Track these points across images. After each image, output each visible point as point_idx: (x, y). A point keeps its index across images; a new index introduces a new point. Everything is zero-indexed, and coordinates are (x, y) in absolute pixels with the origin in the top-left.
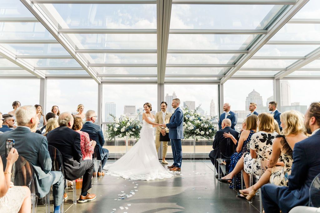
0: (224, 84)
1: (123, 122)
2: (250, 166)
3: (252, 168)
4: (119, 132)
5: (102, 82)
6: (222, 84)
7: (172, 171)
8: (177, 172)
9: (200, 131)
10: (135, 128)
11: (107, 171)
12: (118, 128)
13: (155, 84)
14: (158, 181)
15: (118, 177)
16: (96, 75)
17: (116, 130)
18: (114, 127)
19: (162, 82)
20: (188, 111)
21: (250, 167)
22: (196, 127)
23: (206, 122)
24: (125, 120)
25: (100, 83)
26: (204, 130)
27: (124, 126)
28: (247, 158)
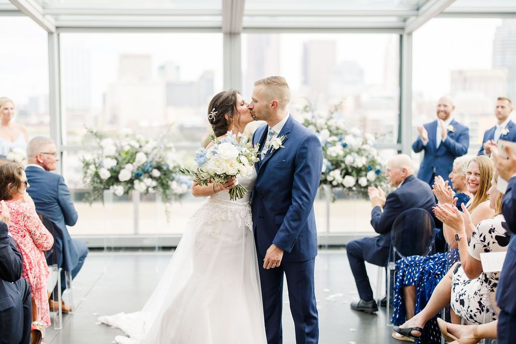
1: (127, 152)
2: (461, 298)
3: (466, 305)
4: (114, 181)
5: (57, 28)
6: (410, 34)
9: (344, 177)
10: (159, 168)
12: (112, 170)
13: (218, 32)
16: (41, 10)
17: (105, 174)
18: (99, 166)
20: (308, 116)
21: (462, 302)
22: (332, 164)
23: (360, 150)
24: (132, 147)
25: (53, 29)
26: (354, 173)
27: (128, 162)
28: (459, 276)
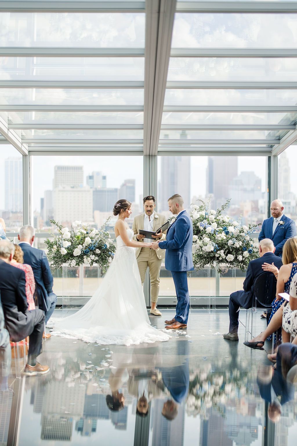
0: (279, 157)
1: (78, 238)
2: (289, 320)
3: (291, 323)
4: (70, 255)
5: (29, 151)
6: (275, 156)
7: (170, 331)
8: (180, 332)
9: (227, 255)
10: (100, 248)
11: (51, 330)
12: (68, 249)
14: (146, 346)
15: (75, 340)
16: (20, 140)
17: (64, 251)
18: (59, 247)
19: (153, 152)
20: (203, 213)
21: (289, 322)
22: (219, 246)
23: (238, 236)
24: (82, 233)
25: (27, 153)
26: (234, 252)
27: (79, 244)
28: (288, 308)
